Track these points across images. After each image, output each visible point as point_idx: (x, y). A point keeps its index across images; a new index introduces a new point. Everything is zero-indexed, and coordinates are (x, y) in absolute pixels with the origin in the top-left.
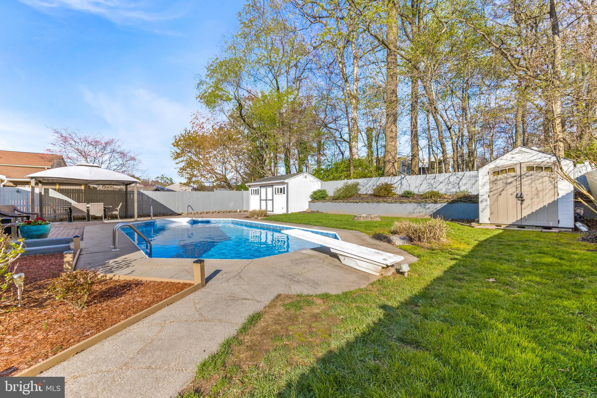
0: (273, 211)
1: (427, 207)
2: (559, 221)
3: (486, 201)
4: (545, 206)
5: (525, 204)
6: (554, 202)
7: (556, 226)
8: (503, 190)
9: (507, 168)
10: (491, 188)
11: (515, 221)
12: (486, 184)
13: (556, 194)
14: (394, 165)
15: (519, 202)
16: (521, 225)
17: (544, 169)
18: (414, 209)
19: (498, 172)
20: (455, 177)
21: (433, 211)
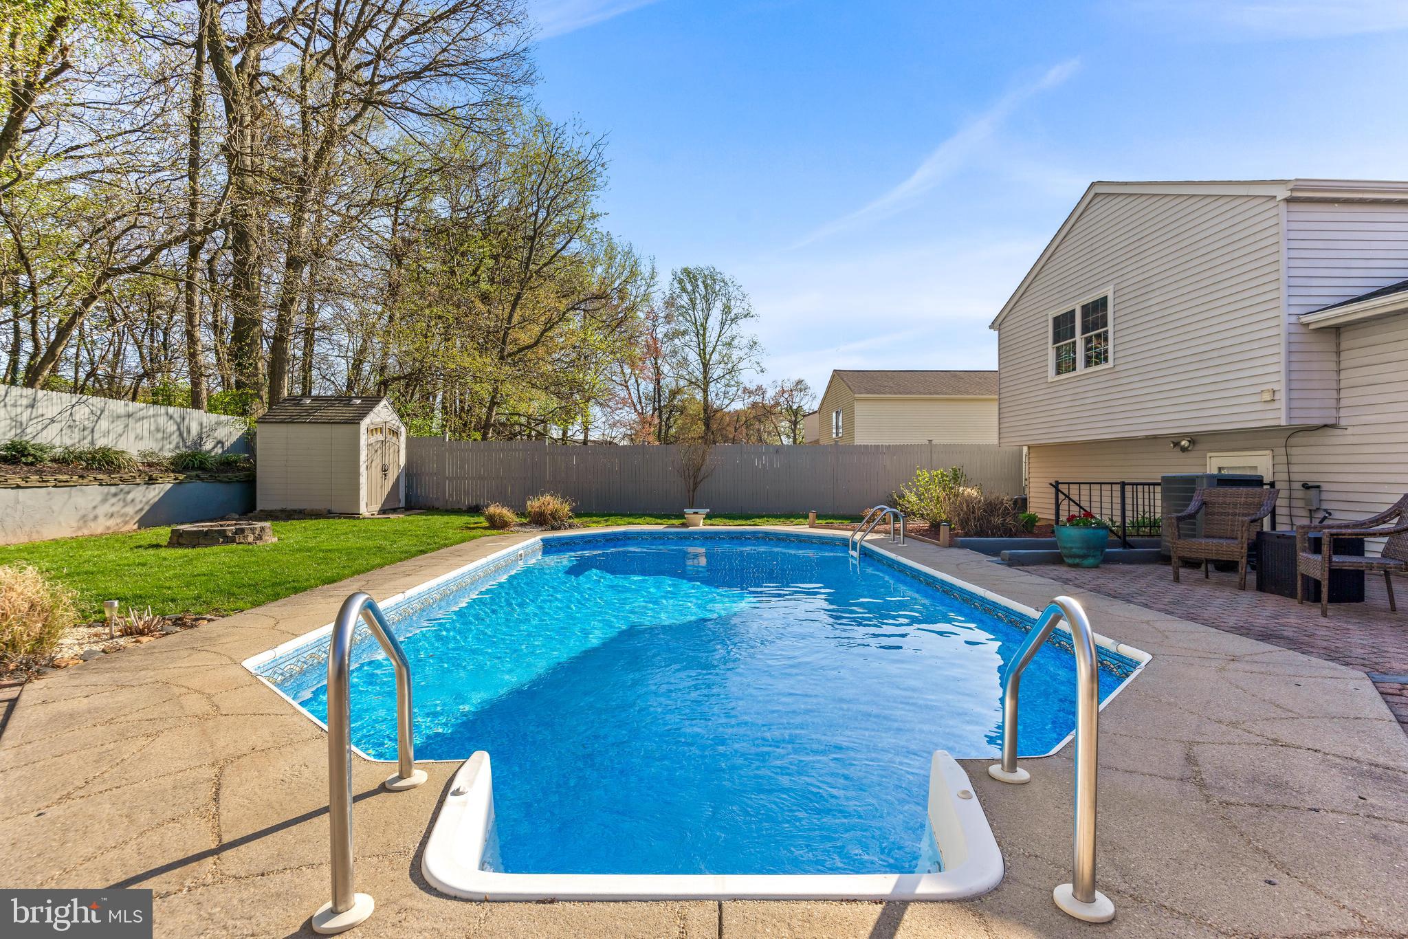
1: (130, 497)
2: (400, 501)
3: (363, 476)
9: (377, 427)
17: (396, 433)
18: (95, 508)
19: (372, 431)
20: (87, 410)
21: (141, 510)
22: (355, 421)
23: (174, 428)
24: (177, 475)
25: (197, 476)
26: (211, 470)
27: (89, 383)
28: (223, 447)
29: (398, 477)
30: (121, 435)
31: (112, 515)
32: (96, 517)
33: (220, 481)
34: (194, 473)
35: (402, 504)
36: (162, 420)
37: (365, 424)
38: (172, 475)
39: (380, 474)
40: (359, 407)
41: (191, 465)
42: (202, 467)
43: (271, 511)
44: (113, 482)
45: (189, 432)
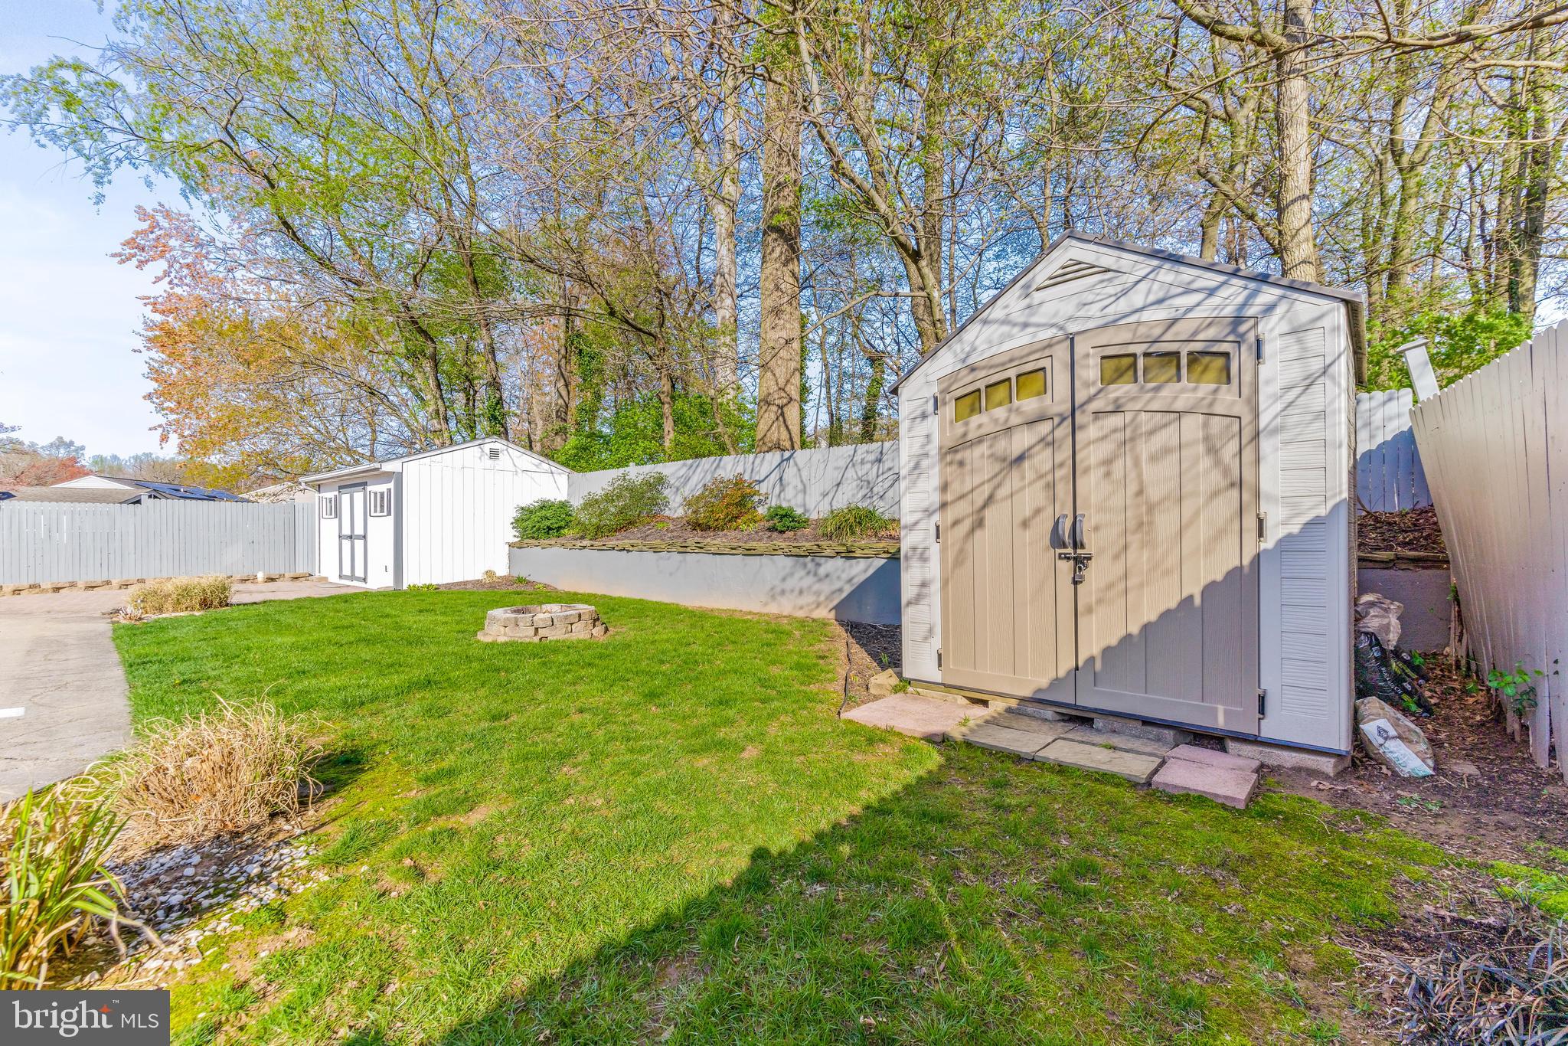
0: (365, 580)
1: (822, 571)
2: (1262, 699)
3: (924, 559)
4: (1191, 597)
5: (1094, 574)
6: (1235, 573)
7: (1250, 729)
8: (990, 500)
9: (1012, 374)
10: (944, 488)
11: (1044, 682)
12: (925, 463)
13: (1250, 523)
14: (782, 414)
15: (1066, 567)
16: (1075, 707)
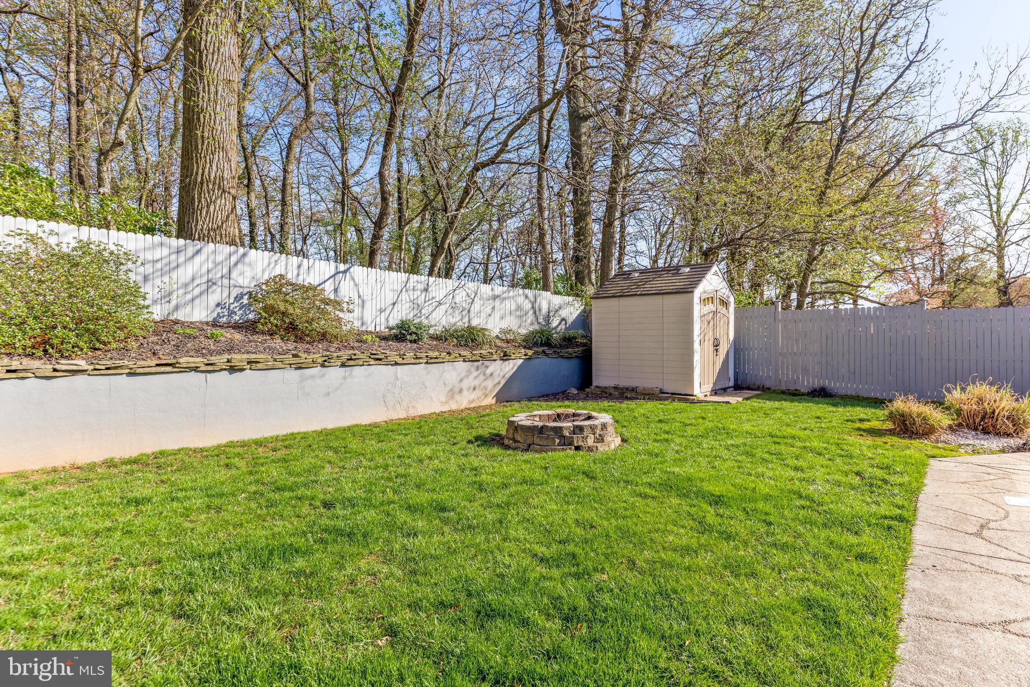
3: (697, 352)
8: (706, 333)
15: (715, 352)
17: (724, 303)
18: (461, 380)
19: (705, 301)
20: (464, 294)
21: (499, 383)
22: (687, 290)
23: (530, 306)
24: (527, 351)
25: (544, 352)
26: (555, 346)
27: (469, 270)
28: (566, 324)
29: (728, 352)
30: (490, 315)
31: (474, 389)
32: (461, 391)
33: (562, 357)
34: (541, 349)
35: (732, 384)
36: (521, 300)
37: (698, 293)
38: (523, 351)
39: (712, 348)
40: (689, 276)
41: (539, 341)
42: (548, 343)
43: (606, 388)
44: (474, 358)
45: (540, 310)
